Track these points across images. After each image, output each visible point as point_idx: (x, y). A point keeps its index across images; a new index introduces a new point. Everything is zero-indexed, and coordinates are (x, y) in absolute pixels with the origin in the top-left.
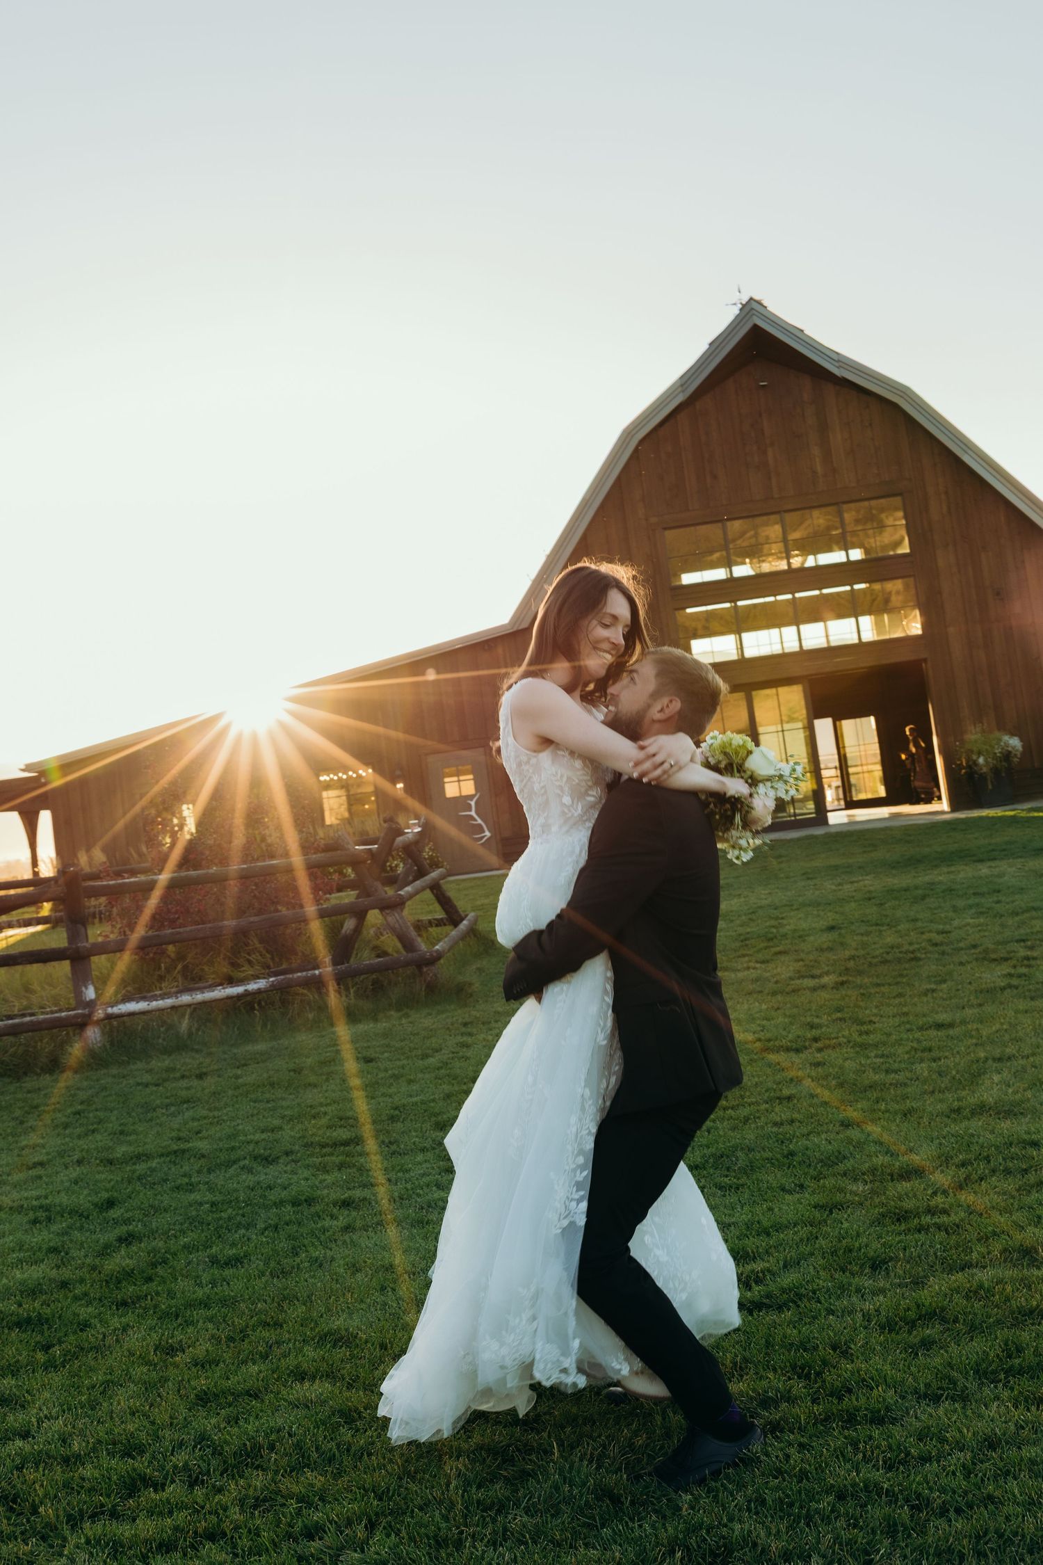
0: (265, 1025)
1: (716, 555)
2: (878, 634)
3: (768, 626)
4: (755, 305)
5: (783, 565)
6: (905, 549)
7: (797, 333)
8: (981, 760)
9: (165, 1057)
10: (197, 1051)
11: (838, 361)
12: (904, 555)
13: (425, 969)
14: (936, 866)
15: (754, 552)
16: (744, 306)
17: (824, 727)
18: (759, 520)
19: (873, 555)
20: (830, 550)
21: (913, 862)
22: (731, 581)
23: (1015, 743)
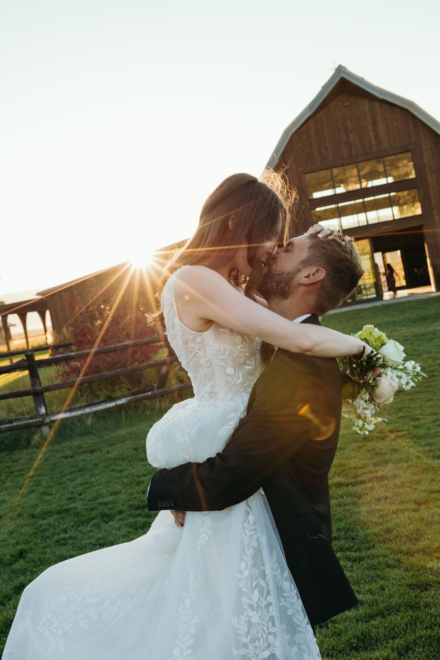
0: (126, 419)
1: (328, 184)
2: (401, 215)
3: (352, 214)
4: (341, 68)
5: (358, 187)
6: (413, 176)
7: (362, 80)
9: (80, 438)
10: (94, 434)
11: (381, 91)
12: (413, 179)
14: (435, 322)
15: (344, 181)
16: (336, 69)
17: (378, 256)
18: (346, 167)
19: (398, 180)
20: (379, 178)
21: (424, 319)
22: (336, 195)
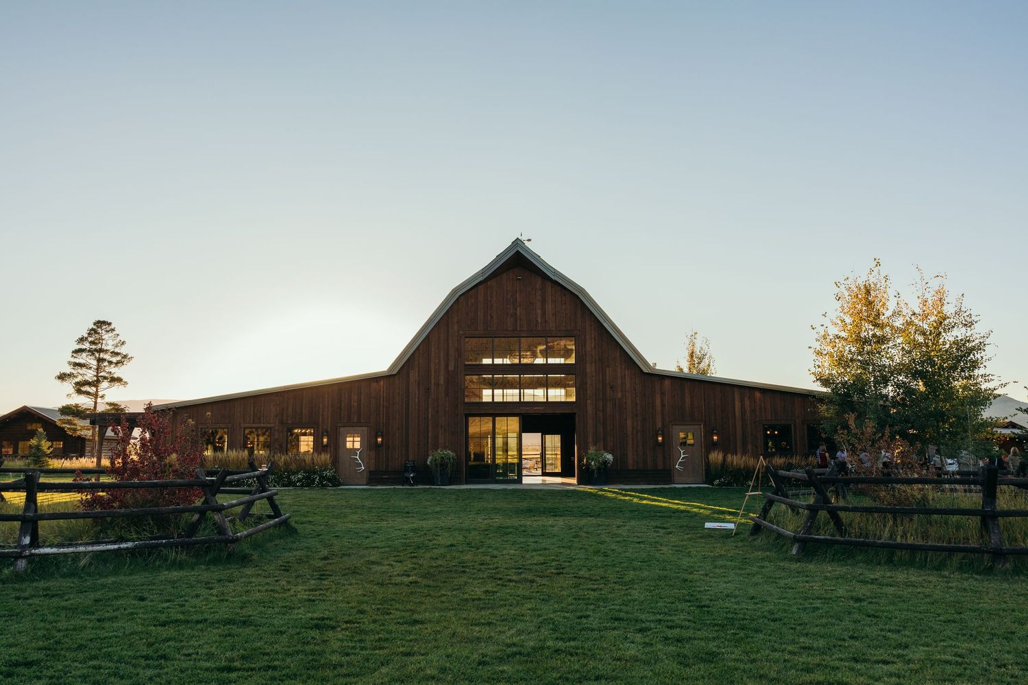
1: (487, 352)
2: (555, 398)
4: (519, 242)
5: (517, 361)
6: (573, 362)
7: (537, 258)
8: (593, 463)
10: (79, 578)
11: (553, 272)
13: (229, 545)
16: (514, 241)
17: (529, 437)
18: (509, 339)
22: (493, 365)
23: (609, 457)
